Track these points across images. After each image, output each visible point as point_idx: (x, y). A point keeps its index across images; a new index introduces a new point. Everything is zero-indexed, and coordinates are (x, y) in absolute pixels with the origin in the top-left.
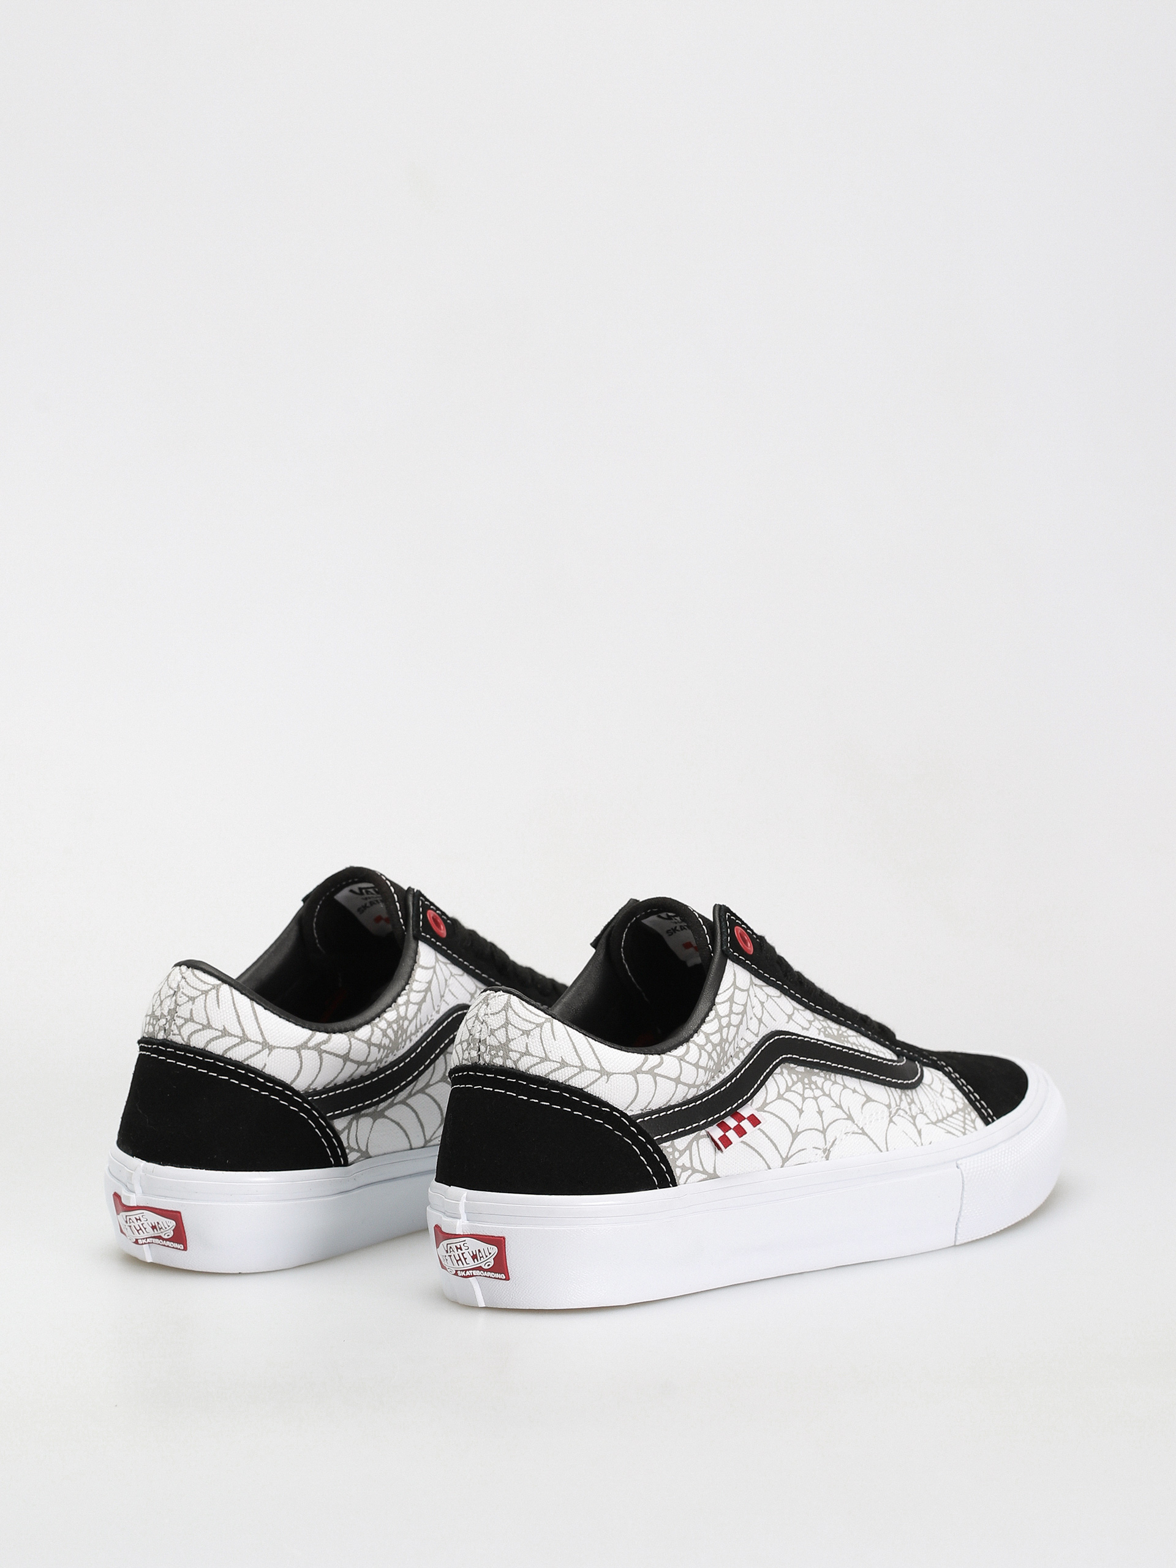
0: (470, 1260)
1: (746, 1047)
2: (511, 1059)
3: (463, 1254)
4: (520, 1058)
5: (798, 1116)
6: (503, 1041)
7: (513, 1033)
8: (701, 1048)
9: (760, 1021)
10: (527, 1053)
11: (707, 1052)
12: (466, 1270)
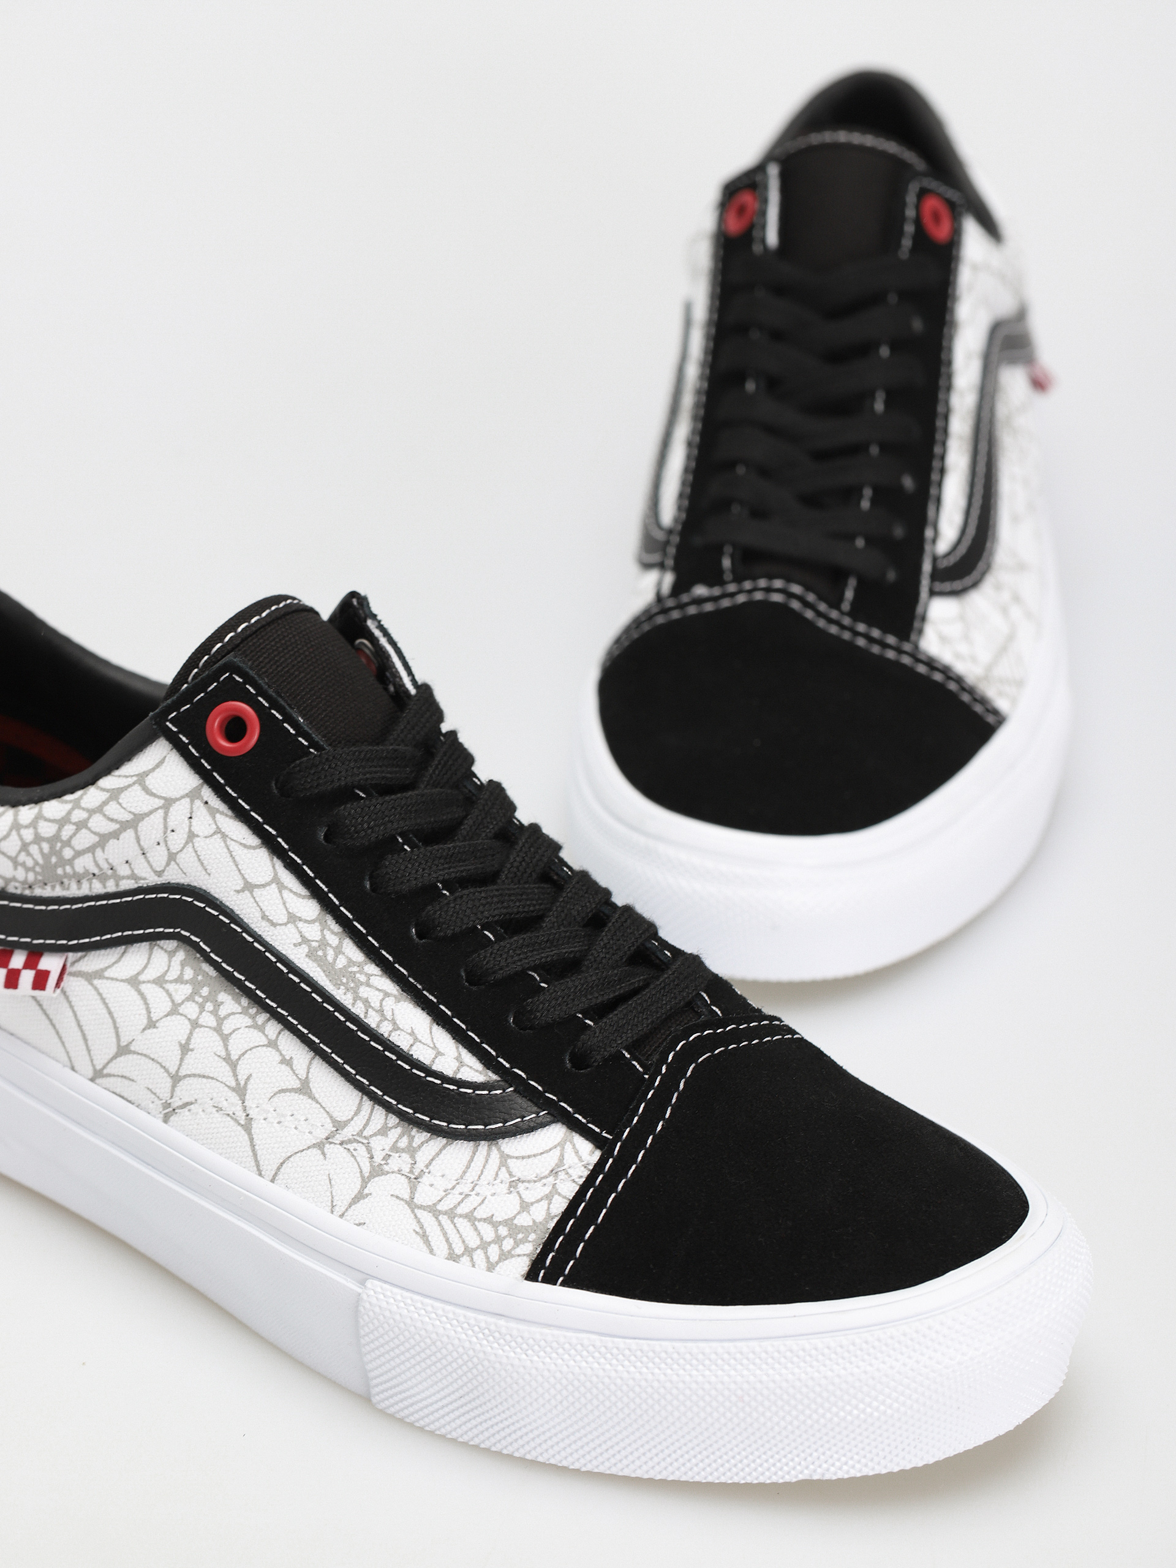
1: (128, 878)
8: (16, 826)
9: (172, 857)
11: (21, 839)
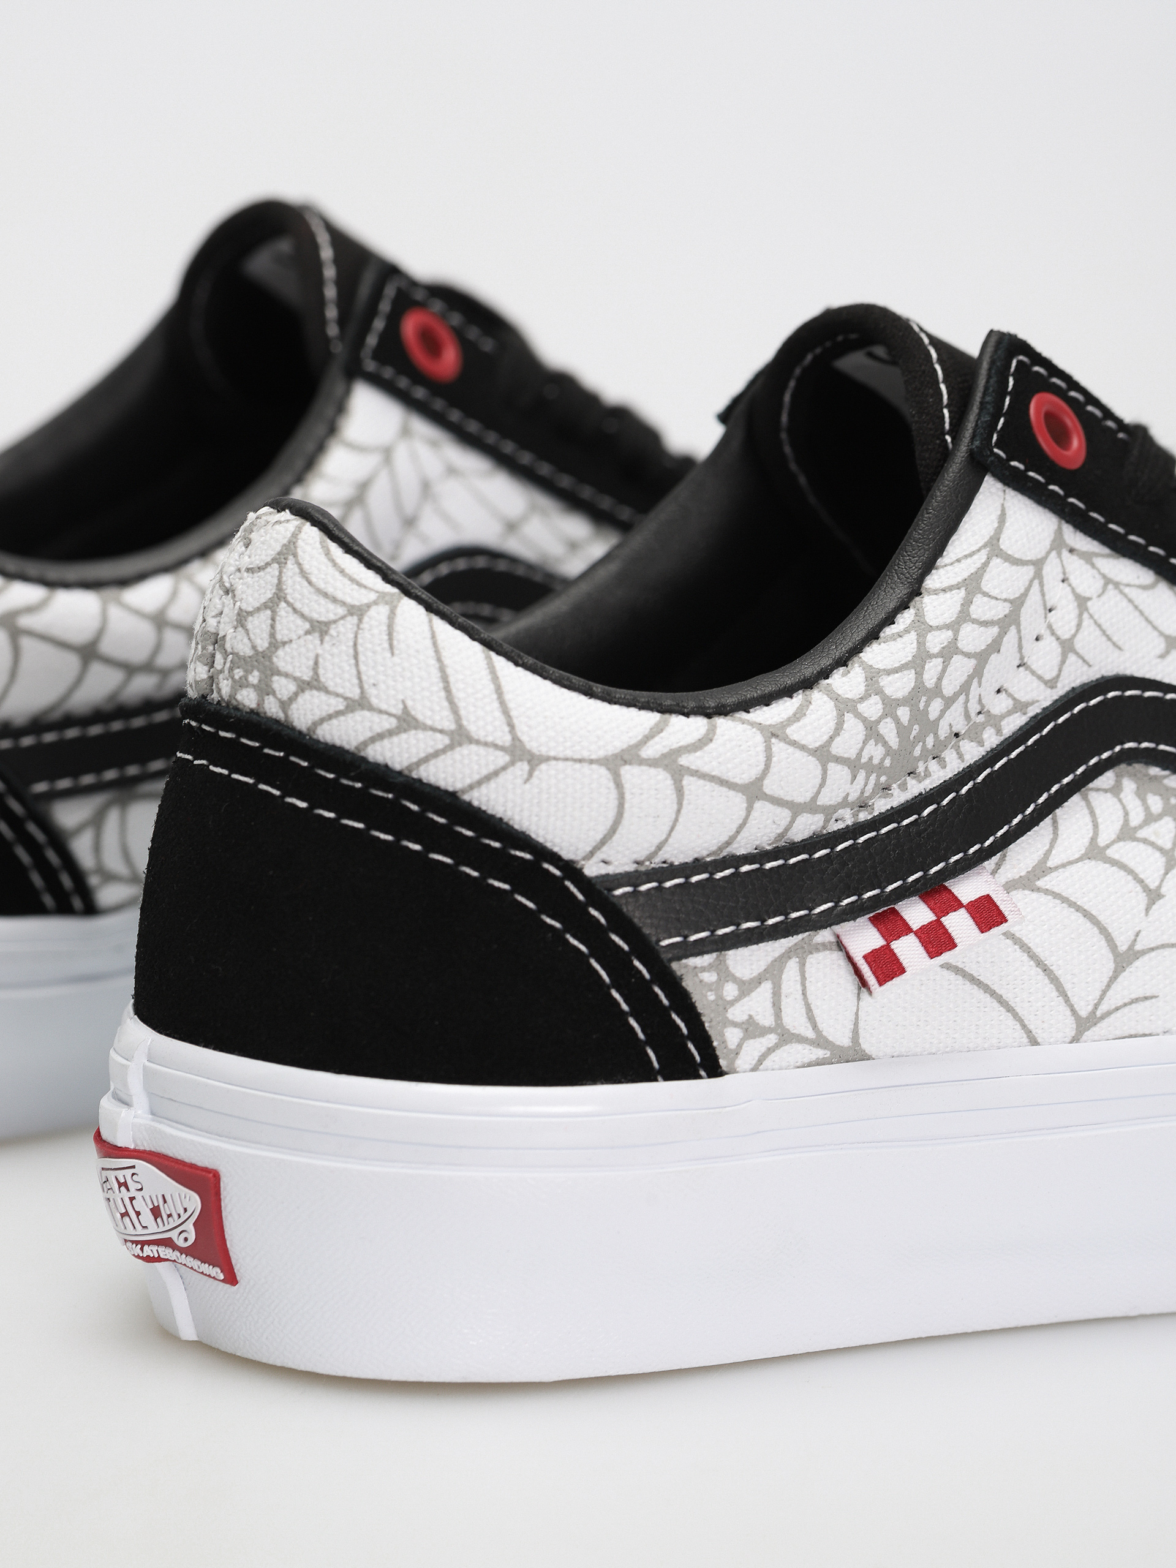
0: (147, 1217)
1: (1009, 713)
2: (274, 693)
3: (132, 1199)
4: (296, 694)
5: (1143, 906)
6: (263, 644)
7: (289, 625)
8: (845, 706)
9: (1067, 647)
10: (314, 684)
11: (864, 720)
12: (143, 1244)
